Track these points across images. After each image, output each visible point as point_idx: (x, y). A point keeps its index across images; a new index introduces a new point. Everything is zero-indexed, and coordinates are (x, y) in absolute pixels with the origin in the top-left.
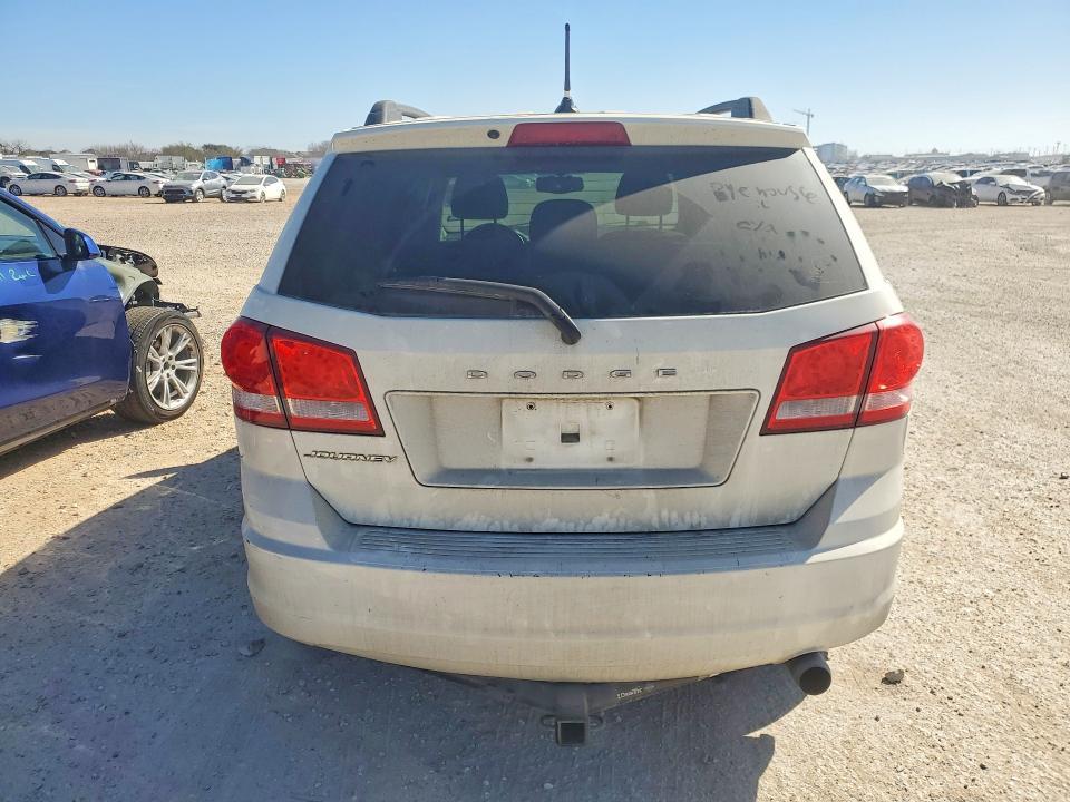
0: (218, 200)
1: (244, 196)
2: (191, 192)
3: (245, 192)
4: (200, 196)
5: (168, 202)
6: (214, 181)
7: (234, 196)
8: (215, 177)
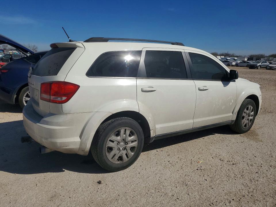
0: (265, 69)
1: (272, 68)
2: (257, 66)
3: (273, 67)
4: (259, 68)
5: (250, 69)
6: (265, 64)
7: (269, 68)
8: (266, 62)
